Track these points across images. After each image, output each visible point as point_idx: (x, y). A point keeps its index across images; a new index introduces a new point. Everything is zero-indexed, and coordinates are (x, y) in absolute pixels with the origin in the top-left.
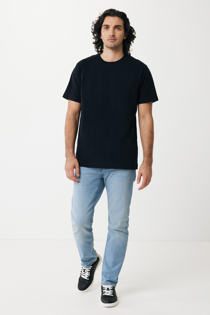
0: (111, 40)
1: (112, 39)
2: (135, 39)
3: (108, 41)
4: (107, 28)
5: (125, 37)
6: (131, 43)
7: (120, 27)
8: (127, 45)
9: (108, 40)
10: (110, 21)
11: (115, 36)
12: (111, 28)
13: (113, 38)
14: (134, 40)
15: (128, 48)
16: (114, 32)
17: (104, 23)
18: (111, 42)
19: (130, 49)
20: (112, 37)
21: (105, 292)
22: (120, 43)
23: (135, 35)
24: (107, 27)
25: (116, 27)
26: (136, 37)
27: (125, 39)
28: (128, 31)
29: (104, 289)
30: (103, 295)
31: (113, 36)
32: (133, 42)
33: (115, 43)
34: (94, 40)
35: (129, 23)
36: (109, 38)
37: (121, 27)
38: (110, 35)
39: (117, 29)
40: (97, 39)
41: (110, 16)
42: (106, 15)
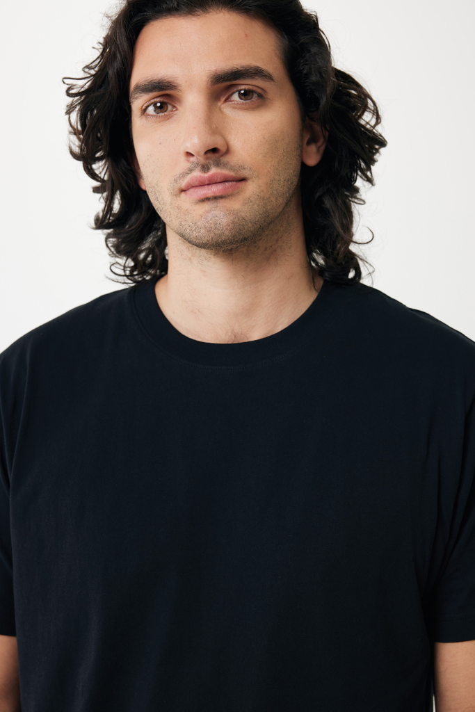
0: (202, 185)
1: (211, 182)
2: (383, 156)
3: (186, 201)
4: (161, 108)
5: (312, 149)
6: (356, 190)
7: (258, 82)
8: (328, 203)
9: (183, 191)
11: (228, 151)
12: (193, 101)
13: (213, 170)
14: (370, 161)
15: (338, 225)
16: (212, 123)
17: (140, 74)
18: (206, 206)
19: (360, 231)
20: (205, 168)
22: (281, 201)
23: (379, 129)
24: (166, 97)
25: (230, 88)
26: (383, 143)
27: (311, 160)
28: (323, 101)
31: (215, 153)
32: (370, 180)
33: (236, 205)
35: (323, 48)
36: (183, 175)
37: (267, 77)
38: (189, 154)
39: (236, 97)
40: (118, 197)
41: (168, 12)
42: (141, 12)
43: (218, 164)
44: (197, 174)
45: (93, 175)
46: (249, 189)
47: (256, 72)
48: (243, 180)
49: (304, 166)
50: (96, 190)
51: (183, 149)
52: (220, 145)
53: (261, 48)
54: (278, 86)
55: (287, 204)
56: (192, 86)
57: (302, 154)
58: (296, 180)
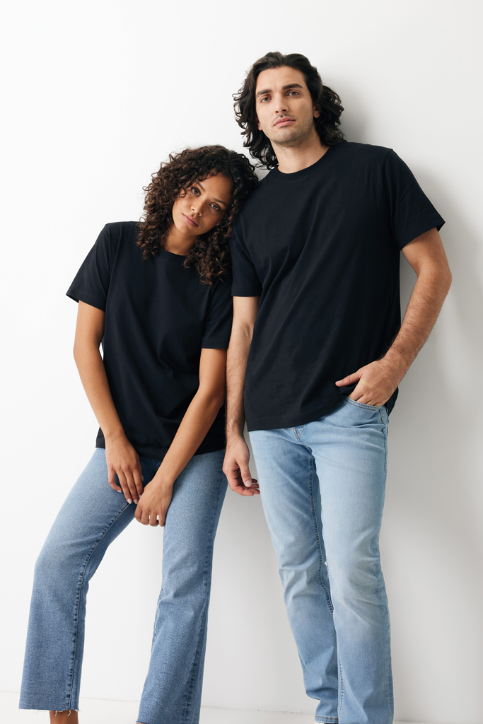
0: (280, 122)
1: (284, 121)
3: (276, 128)
5: (317, 112)
7: (298, 89)
9: (275, 125)
10: (272, 80)
11: (290, 110)
12: (277, 97)
13: (284, 117)
16: (284, 102)
17: (260, 88)
18: (283, 129)
20: (282, 116)
22: (307, 127)
24: (268, 95)
25: (288, 91)
27: (317, 116)
31: (286, 111)
33: (292, 128)
34: (245, 138)
36: (275, 120)
37: (301, 87)
38: (277, 112)
39: (291, 94)
40: (252, 135)
41: (268, 68)
42: (258, 68)
43: (286, 115)
44: (279, 118)
45: (242, 127)
46: (297, 123)
47: (297, 86)
48: (294, 120)
49: (314, 118)
50: (243, 134)
51: (274, 111)
52: (287, 109)
53: (298, 78)
54: (304, 90)
55: (310, 129)
56: (276, 91)
57: (313, 113)
58: (312, 121)
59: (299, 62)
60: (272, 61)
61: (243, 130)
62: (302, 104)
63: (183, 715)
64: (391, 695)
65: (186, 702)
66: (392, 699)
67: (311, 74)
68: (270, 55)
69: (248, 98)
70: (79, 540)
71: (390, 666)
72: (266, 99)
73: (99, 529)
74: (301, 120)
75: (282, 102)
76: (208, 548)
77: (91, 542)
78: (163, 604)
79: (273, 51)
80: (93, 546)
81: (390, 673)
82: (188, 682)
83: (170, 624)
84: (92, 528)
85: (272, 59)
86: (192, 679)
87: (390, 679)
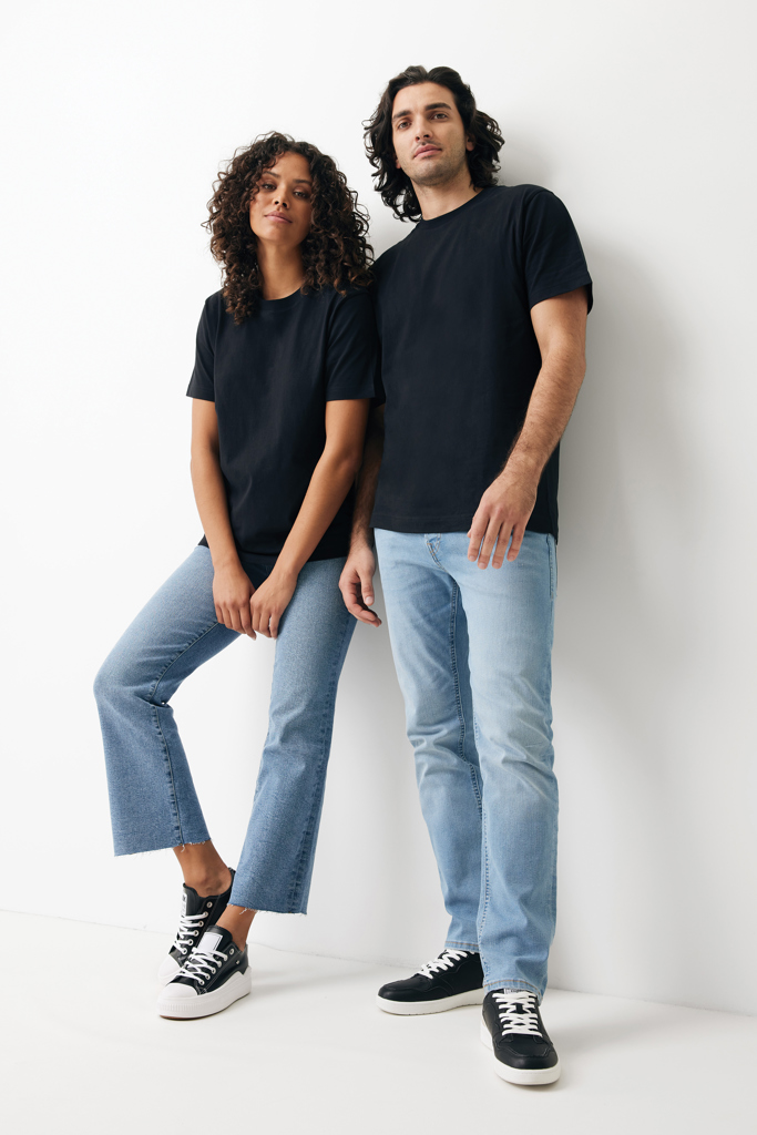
0: (423, 152)
1: (428, 150)
3: (417, 160)
5: (470, 144)
7: (446, 110)
9: (415, 156)
11: (434, 136)
12: (418, 120)
13: (427, 145)
16: (427, 126)
17: (397, 110)
18: (425, 161)
20: (424, 144)
21: (508, 1022)
24: (407, 119)
25: (433, 113)
27: (470, 148)
29: (505, 1010)
30: (504, 1033)
31: (428, 137)
33: (438, 160)
36: (415, 149)
37: (449, 108)
38: (418, 138)
39: (435, 116)
41: (407, 85)
42: (395, 86)
43: (429, 142)
44: (421, 146)
45: (374, 165)
46: (444, 154)
47: (443, 106)
48: (440, 150)
49: (467, 151)
51: (414, 137)
52: (430, 134)
53: (445, 97)
54: (453, 112)
55: (461, 164)
56: (417, 111)
57: (465, 143)
58: (463, 153)
59: (446, 78)
60: (414, 76)
61: (375, 170)
62: (450, 130)
63: (290, 897)
64: (554, 902)
65: (295, 881)
66: (555, 909)
67: (463, 95)
68: (411, 69)
69: (382, 125)
70: (154, 647)
71: (555, 861)
72: (405, 124)
73: (184, 638)
74: (448, 149)
75: (424, 124)
76: (330, 684)
77: (171, 652)
78: (267, 752)
79: (415, 64)
80: (173, 657)
81: (555, 872)
82: (298, 856)
83: (274, 780)
84: (174, 635)
85: (412, 74)
86: (304, 852)
87: (555, 878)
